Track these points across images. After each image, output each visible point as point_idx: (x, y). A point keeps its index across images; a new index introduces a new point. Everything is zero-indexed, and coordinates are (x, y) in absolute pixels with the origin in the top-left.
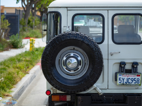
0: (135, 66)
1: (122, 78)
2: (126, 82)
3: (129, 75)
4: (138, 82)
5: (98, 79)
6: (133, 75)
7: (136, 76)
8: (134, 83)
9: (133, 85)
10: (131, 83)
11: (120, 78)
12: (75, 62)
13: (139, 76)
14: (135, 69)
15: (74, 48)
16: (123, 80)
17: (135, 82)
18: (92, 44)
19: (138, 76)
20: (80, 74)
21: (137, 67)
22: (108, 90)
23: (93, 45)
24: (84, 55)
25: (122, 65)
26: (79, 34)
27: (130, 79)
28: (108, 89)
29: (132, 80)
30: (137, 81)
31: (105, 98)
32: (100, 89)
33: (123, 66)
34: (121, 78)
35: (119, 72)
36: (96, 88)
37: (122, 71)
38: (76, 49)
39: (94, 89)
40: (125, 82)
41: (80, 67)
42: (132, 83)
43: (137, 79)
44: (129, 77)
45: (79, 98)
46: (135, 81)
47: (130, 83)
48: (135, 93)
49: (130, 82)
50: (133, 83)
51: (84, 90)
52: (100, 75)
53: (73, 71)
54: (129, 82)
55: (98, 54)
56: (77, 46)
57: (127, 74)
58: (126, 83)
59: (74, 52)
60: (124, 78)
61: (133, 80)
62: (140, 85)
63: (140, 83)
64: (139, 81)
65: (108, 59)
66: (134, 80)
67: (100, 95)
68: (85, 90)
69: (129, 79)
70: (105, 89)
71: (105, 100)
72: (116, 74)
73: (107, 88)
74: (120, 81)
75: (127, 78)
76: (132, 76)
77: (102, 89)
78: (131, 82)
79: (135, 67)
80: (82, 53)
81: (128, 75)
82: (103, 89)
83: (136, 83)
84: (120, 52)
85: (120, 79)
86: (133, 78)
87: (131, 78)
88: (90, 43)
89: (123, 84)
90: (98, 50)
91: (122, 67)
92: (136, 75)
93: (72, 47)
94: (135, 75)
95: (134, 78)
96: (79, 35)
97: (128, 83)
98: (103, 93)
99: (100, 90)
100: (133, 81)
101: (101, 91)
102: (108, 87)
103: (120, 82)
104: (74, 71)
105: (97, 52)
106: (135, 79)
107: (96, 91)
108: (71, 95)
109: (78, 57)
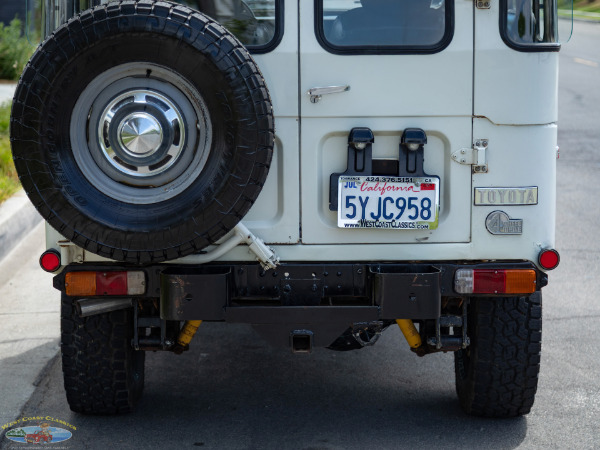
0: (414, 147)
1: (360, 198)
2: (376, 214)
3: (389, 184)
4: (425, 214)
5: (253, 202)
6: (403, 185)
7: (415, 188)
8: (410, 217)
9: (405, 225)
10: (398, 218)
11: (348, 198)
12: (154, 132)
13: (432, 187)
14: (412, 158)
15: (149, 71)
16: (364, 205)
17: (413, 215)
18: (222, 54)
19: (424, 187)
20: (176, 181)
21: (421, 150)
22: (300, 246)
23: (226, 59)
24: (192, 101)
25: (358, 141)
26: (168, 9)
27: (392, 202)
28: (300, 242)
29: (401, 204)
30: (420, 209)
31: (288, 282)
32: (266, 244)
33: (361, 146)
34: (354, 197)
35: (346, 173)
36: (249, 241)
37: (360, 167)
38: (158, 75)
39: (240, 244)
40: (372, 215)
41: (174, 151)
42: (401, 220)
43: (420, 199)
44: (387, 194)
45: (178, 281)
46: (413, 209)
47: (394, 218)
48: (416, 262)
49: (392, 215)
50: (405, 219)
51: (193, 250)
52: (259, 183)
53: (147, 167)
54: (388, 214)
55: (248, 94)
56: (159, 63)
57: (378, 180)
58: (377, 218)
59: (148, 89)
60: (367, 198)
61: (405, 204)
62: (435, 227)
63: (432, 219)
64: (428, 209)
65: (300, 117)
66: (410, 207)
67: (267, 268)
68: (197, 250)
69: (388, 202)
70: (286, 244)
71: (287, 291)
72: (333, 179)
73: (295, 239)
74: (351, 208)
75: (380, 199)
76: (399, 190)
77: (276, 244)
78: (397, 212)
79: (412, 152)
80: (186, 93)
81: (382, 185)
82: (280, 244)
83: (419, 219)
84: (347, 89)
85: (351, 201)
86: (406, 195)
87: (395, 195)
88: (217, 50)
89: (363, 222)
90: (249, 79)
91: (357, 151)
92: (417, 185)
93: (140, 67)
94: (412, 184)
95: (410, 199)
96: (168, 15)
97: (382, 219)
98: (278, 259)
99: (267, 248)
100: (403, 209)
101: (271, 254)
102: (301, 236)
103: (351, 214)
104: (152, 168)
105: (244, 88)
106: (413, 202)
107: (250, 251)
108: (146, 269)
109: (168, 108)
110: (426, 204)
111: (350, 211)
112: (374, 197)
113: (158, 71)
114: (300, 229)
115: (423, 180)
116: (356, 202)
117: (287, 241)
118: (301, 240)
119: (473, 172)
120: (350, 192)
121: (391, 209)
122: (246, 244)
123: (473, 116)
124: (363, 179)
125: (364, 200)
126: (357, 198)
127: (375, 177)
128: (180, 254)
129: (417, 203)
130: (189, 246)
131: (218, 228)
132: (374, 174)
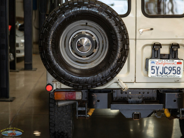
0: (175, 49)
1: (156, 67)
2: (162, 72)
5: (122, 69)
8: (173, 73)
9: (171, 76)
11: (152, 67)
13: (180, 63)
15: (87, 23)
16: (157, 69)
17: (174, 73)
19: (178, 63)
20: (95, 61)
21: (177, 50)
22: (135, 83)
24: (101, 34)
25: (156, 47)
27: (167, 68)
30: (177, 71)
31: (131, 95)
32: (124, 83)
34: (154, 67)
35: (151, 58)
37: (156, 56)
38: (90, 25)
39: (115, 82)
40: (160, 73)
41: (95, 51)
43: (177, 67)
44: (165, 66)
45: (95, 95)
46: (174, 71)
47: (168, 74)
48: (174, 89)
49: (167, 73)
50: (171, 74)
52: (124, 62)
53: (85, 56)
54: (166, 72)
56: (91, 21)
58: (162, 74)
59: (86, 29)
60: (159, 67)
63: (181, 74)
64: (179, 71)
65: (136, 39)
66: (173, 70)
67: (124, 91)
68: (102, 85)
69: (166, 68)
70: (130, 83)
71: (130, 98)
72: (147, 60)
73: (133, 81)
74: (153, 70)
75: (163, 67)
76: (170, 64)
78: (169, 72)
79: (174, 51)
80: (99, 31)
82: (128, 82)
83: (176, 74)
85: (153, 68)
87: (168, 66)
89: (157, 75)
91: (155, 51)
93: (84, 22)
95: (173, 67)
96: (95, 4)
97: (164, 74)
98: (128, 88)
100: (171, 70)
101: (125, 86)
103: (153, 72)
104: (87, 57)
106: (174, 68)
107: (118, 85)
108: (82, 91)
109: (93, 36)
110: (179, 69)
112: (161, 67)
113: (90, 23)
114: (135, 77)
115: (177, 61)
116: (155, 68)
117: (131, 81)
118: (135, 81)
120: (153, 65)
121: (167, 71)
122: (117, 82)
124: (157, 60)
125: (157, 68)
126: (155, 67)
127: (161, 60)
128: (97, 86)
129: (176, 69)
130: (100, 83)
131: (110, 77)
132: (161, 59)
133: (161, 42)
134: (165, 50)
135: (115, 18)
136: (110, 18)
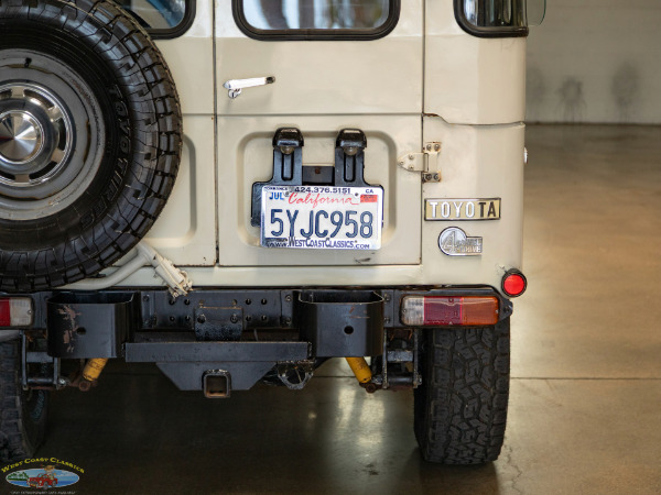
0: (351, 151)
1: (288, 212)
2: (307, 231)
3: (322, 195)
4: (366, 231)
5: (155, 219)
6: (340, 196)
7: (354, 201)
8: (348, 235)
9: (341, 244)
10: (333, 236)
11: (274, 211)
13: (373, 198)
14: (349, 163)
15: (28, 60)
16: (292, 221)
17: (351, 232)
19: (365, 198)
20: (60, 194)
21: (361, 154)
22: (217, 268)
24: (81, 96)
25: (287, 142)
27: (326, 215)
28: (217, 264)
29: (337, 219)
30: (360, 225)
31: (203, 311)
32: (175, 266)
33: (289, 150)
34: (280, 211)
35: (270, 182)
36: (154, 262)
37: (287, 174)
38: (39, 65)
39: (144, 266)
40: (302, 231)
41: (60, 156)
42: (337, 239)
43: (359, 213)
44: (320, 207)
45: (66, 311)
46: (352, 225)
47: (328, 236)
48: (356, 287)
49: (326, 233)
50: (341, 237)
53: (26, 176)
54: (321, 231)
56: (42, 51)
57: (309, 190)
58: (308, 236)
59: (28, 81)
60: (296, 212)
61: (342, 220)
63: (374, 237)
64: (369, 225)
65: (216, 115)
66: (348, 222)
68: (85, 275)
69: (322, 216)
70: (199, 266)
71: (202, 321)
72: (257, 185)
73: (211, 261)
74: (277, 223)
75: (312, 212)
76: (332, 200)
77: (189, 266)
78: (332, 229)
79: (350, 156)
80: (74, 86)
81: (313, 196)
82: (193, 266)
83: (359, 237)
84: (272, 82)
85: (277, 215)
86: (343, 208)
87: (330, 208)
89: (292, 240)
91: (283, 155)
92: (356, 196)
93: (18, 56)
94: (351, 195)
95: (348, 213)
97: (314, 237)
98: (190, 285)
99: (176, 271)
100: (339, 225)
101: (181, 278)
102: (218, 257)
103: (277, 230)
104: (32, 177)
106: (351, 217)
107: (157, 275)
108: (32, 295)
109: (52, 105)
110: (367, 219)
111: (276, 227)
112: (304, 210)
113: (39, 60)
114: (217, 249)
115: (362, 191)
117: (202, 262)
118: (218, 261)
119: (423, 181)
120: (277, 204)
122: (151, 266)
123: (424, 115)
124: (291, 188)
125: (292, 214)
126: (284, 212)
127: (306, 187)
128: (66, 282)
129: (356, 218)
130: (77, 270)
131: (112, 250)
132: (304, 184)
133: (304, 125)
134: (319, 154)
135: (122, 41)
136: (106, 42)
